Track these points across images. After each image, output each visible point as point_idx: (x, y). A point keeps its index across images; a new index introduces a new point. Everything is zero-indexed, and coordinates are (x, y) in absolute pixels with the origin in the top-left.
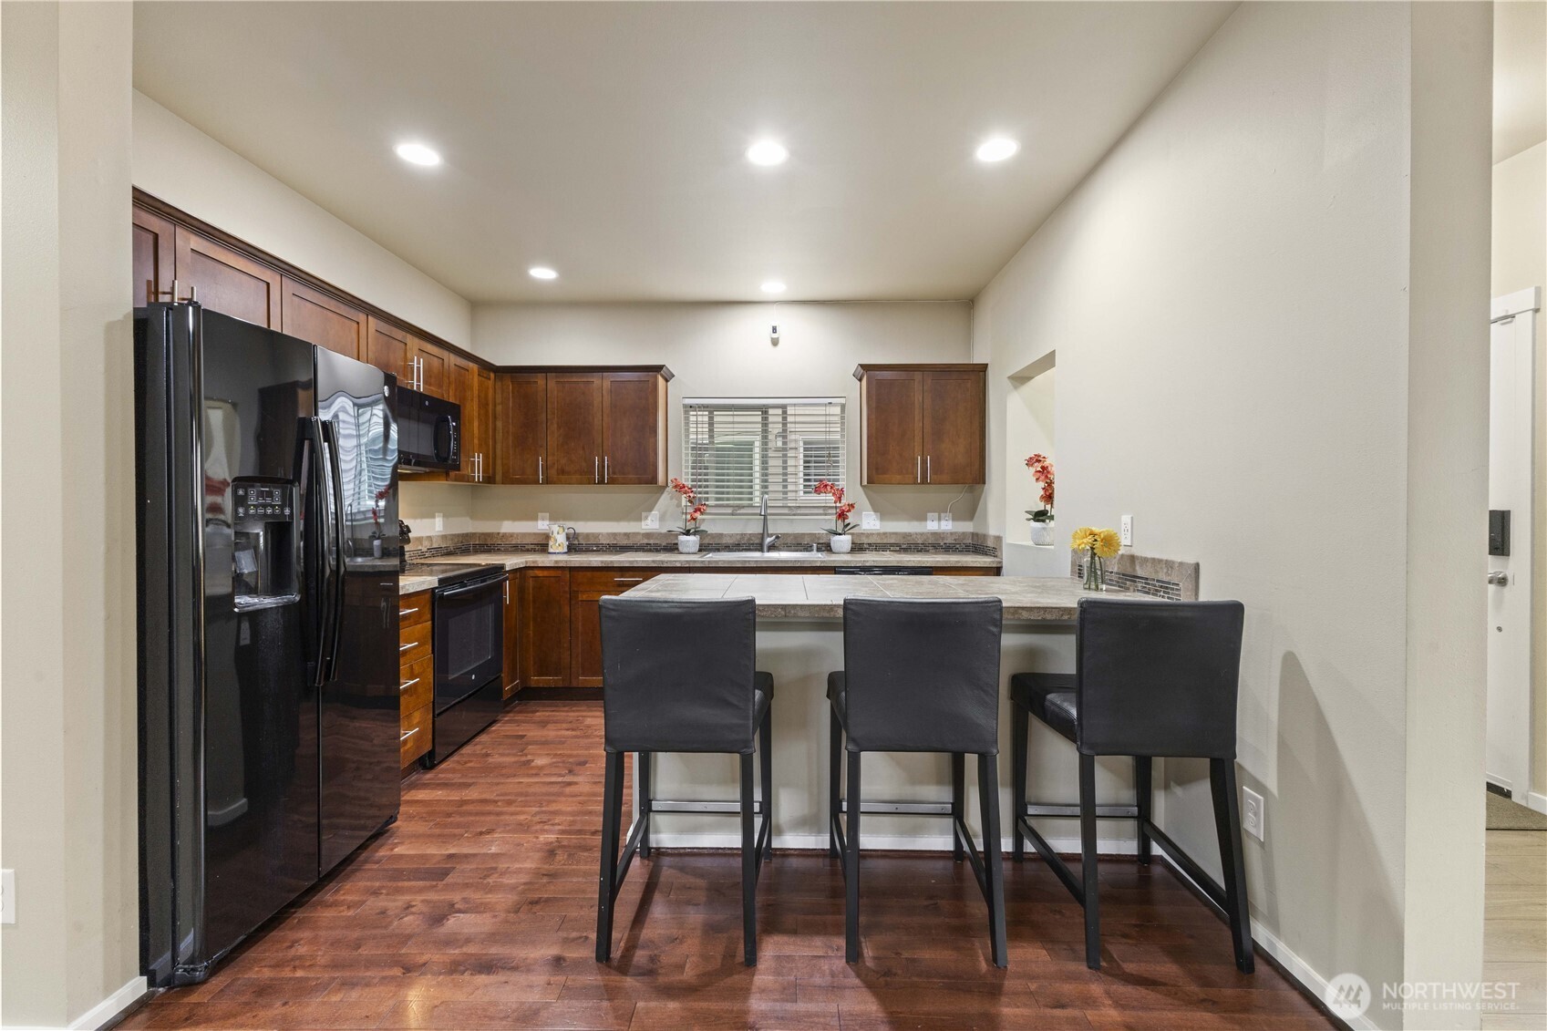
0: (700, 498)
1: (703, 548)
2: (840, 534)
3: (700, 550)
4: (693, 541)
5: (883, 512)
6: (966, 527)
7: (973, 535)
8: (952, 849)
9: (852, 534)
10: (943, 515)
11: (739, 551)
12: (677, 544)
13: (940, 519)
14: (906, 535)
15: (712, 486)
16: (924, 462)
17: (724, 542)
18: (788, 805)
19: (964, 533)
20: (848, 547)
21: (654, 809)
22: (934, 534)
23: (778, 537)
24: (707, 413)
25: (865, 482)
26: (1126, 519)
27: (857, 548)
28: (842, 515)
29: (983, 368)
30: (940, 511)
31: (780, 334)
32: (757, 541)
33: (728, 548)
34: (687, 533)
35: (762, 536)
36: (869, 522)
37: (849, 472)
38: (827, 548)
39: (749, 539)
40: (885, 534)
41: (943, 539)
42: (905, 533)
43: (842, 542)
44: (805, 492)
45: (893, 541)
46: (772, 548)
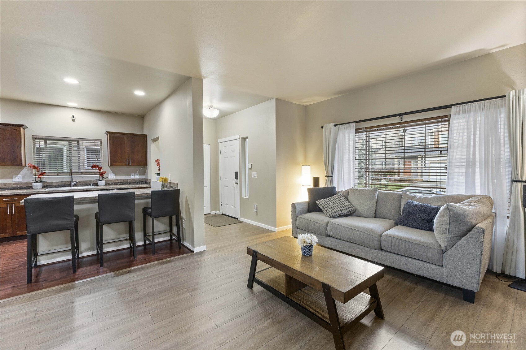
0: (41, 170)
1: (44, 187)
2: (101, 180)
3: (43, 188)
4: (40, 185)
5: (116, 174)
6: (143, 177)
7: (145, 179)
8: (129, 247)
9: (105, 180)
10: (136, 174)
11: (60, 187)
12: (32, 186)
13: (135, 175)
14: (124, 180)
15: (47, 166)
16: (129, 160)
17: (54, 185)
18: (83, 246)
19: (142, 179)
20: (104, 184)
21: (38, 254)
22: (133, 179)
23: (77, 182)
24: (44, 141)
25: (109, 165)
26: (170, 175)
27: (107, 184)
28: (102, 174)
29: (146, 135)
30: (135, 173)
31: (76, 117)
32: (68, 184)
33: (55, 186)
34: (37, 182)
35: (70, 182)
36: (112, 177)
37: (104, 162)
38: (97, 185)
39: (65, 183)
40: (117, 180)
41: (136, 180)
42: (124, 179)
43: (102, 183)
44: (87, 166)
45: (120, 182)
46: (74, 185)
